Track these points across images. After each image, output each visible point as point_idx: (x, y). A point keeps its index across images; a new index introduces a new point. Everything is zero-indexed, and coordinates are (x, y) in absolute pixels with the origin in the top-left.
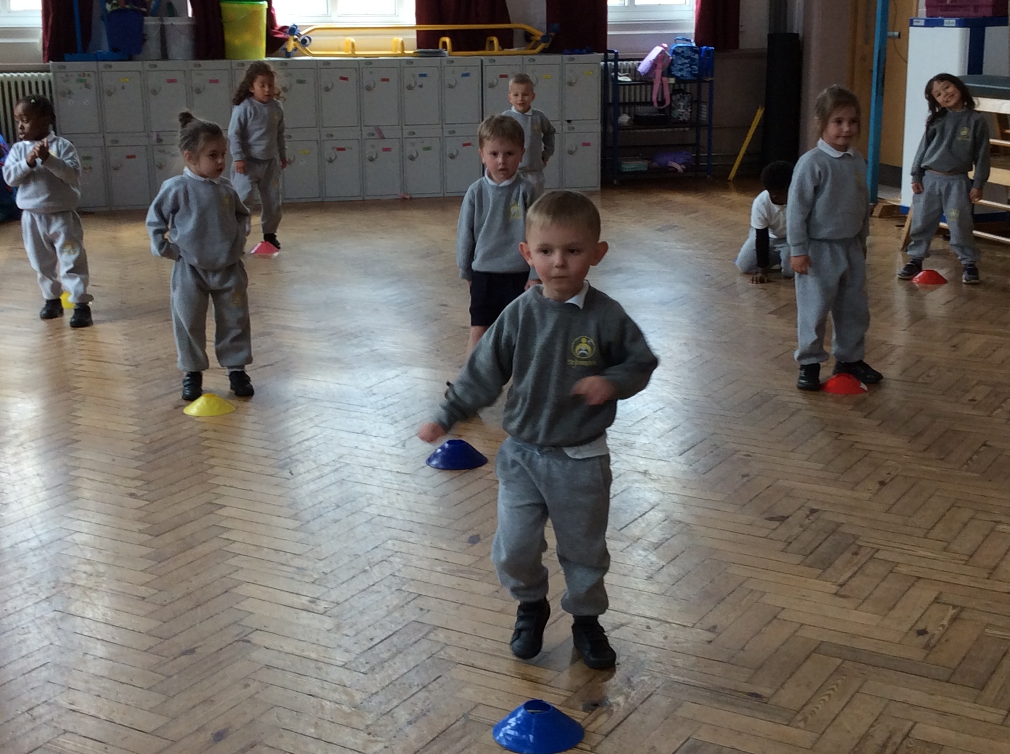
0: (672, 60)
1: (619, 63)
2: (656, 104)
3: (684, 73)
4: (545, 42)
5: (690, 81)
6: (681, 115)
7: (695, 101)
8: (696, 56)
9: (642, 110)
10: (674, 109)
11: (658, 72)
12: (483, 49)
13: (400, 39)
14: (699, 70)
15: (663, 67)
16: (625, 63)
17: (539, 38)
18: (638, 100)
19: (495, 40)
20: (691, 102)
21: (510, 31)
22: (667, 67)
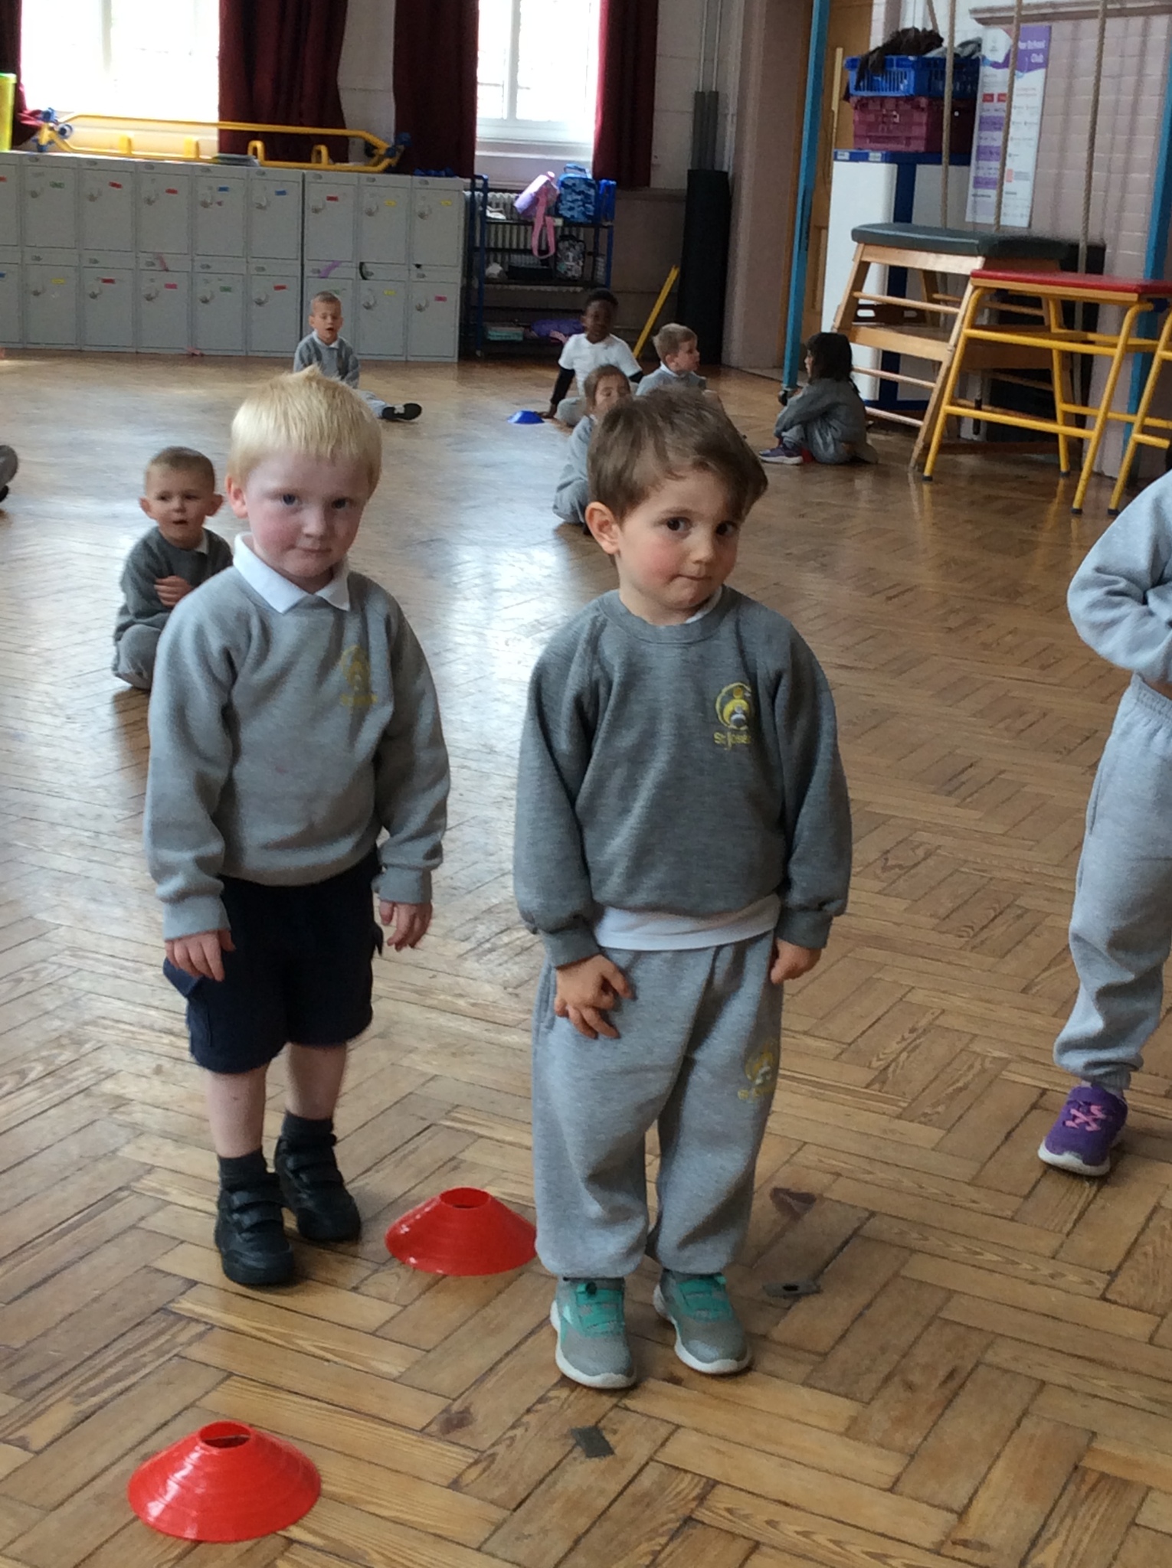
0: (560, 195)
1: (490, 195)
2: (536, 253)
3: (575, 213)
4: (391, 157)
5: (580, 225)
6: (569, 270)
7: (590, 254)
8: (592, 192)
9: (518, 260)
10: (560, 260)
11: (541, 210)
12: (309, 161)
13: (195, 138)
14: (595, 212)
15: (547, 202)
16: (498, 195)
17: (382, 152)
18: (514, 246)
19: (324, 149)
20: (584, 254)
21: (346, 138)
22: (552, 204)
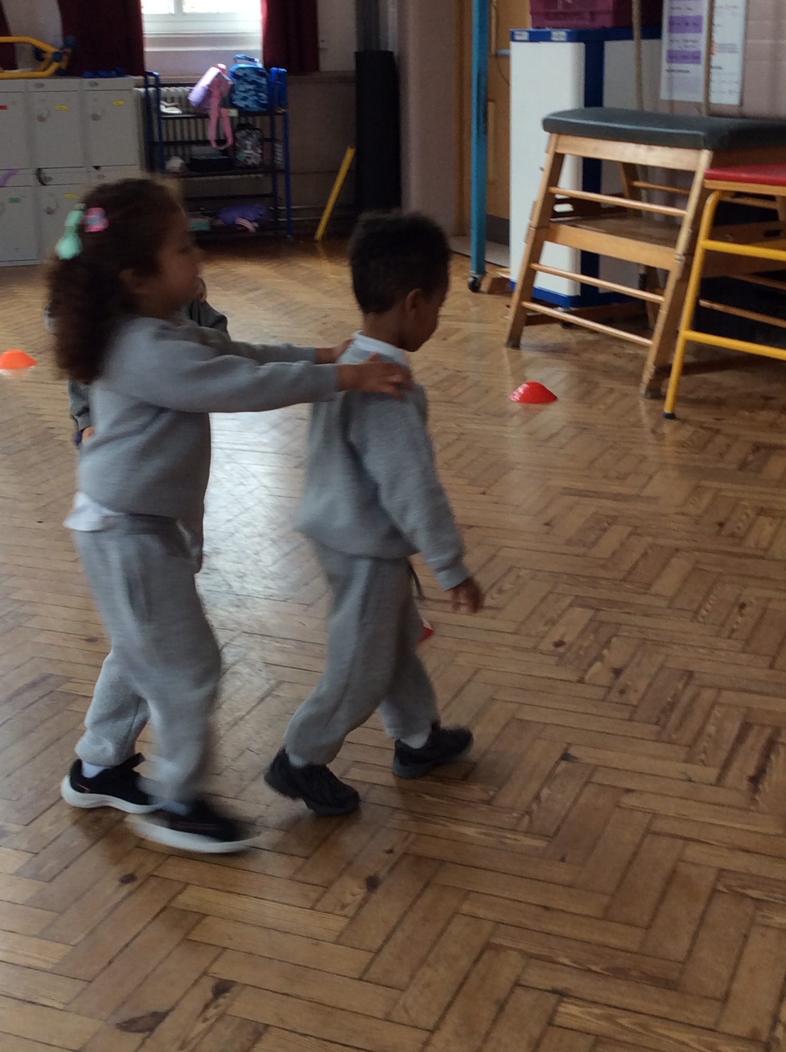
0: (233, 86)
1: (164, 90)
2: (214, 145)
3: (249, 103)
4: (57, 61)
5: (254, 114)
6: (248, 158)
7: (267, 140)
8: (263, 81)
9: (197, 151)
10: (239, 149)
11: (215, 102)
14: (268, 100)
15: (221, 94)
16: (172, 89)
17: (49, 56)
18: (193, 138)
20: (262, 141)
21: (11, 45)
22: (225, 94)
